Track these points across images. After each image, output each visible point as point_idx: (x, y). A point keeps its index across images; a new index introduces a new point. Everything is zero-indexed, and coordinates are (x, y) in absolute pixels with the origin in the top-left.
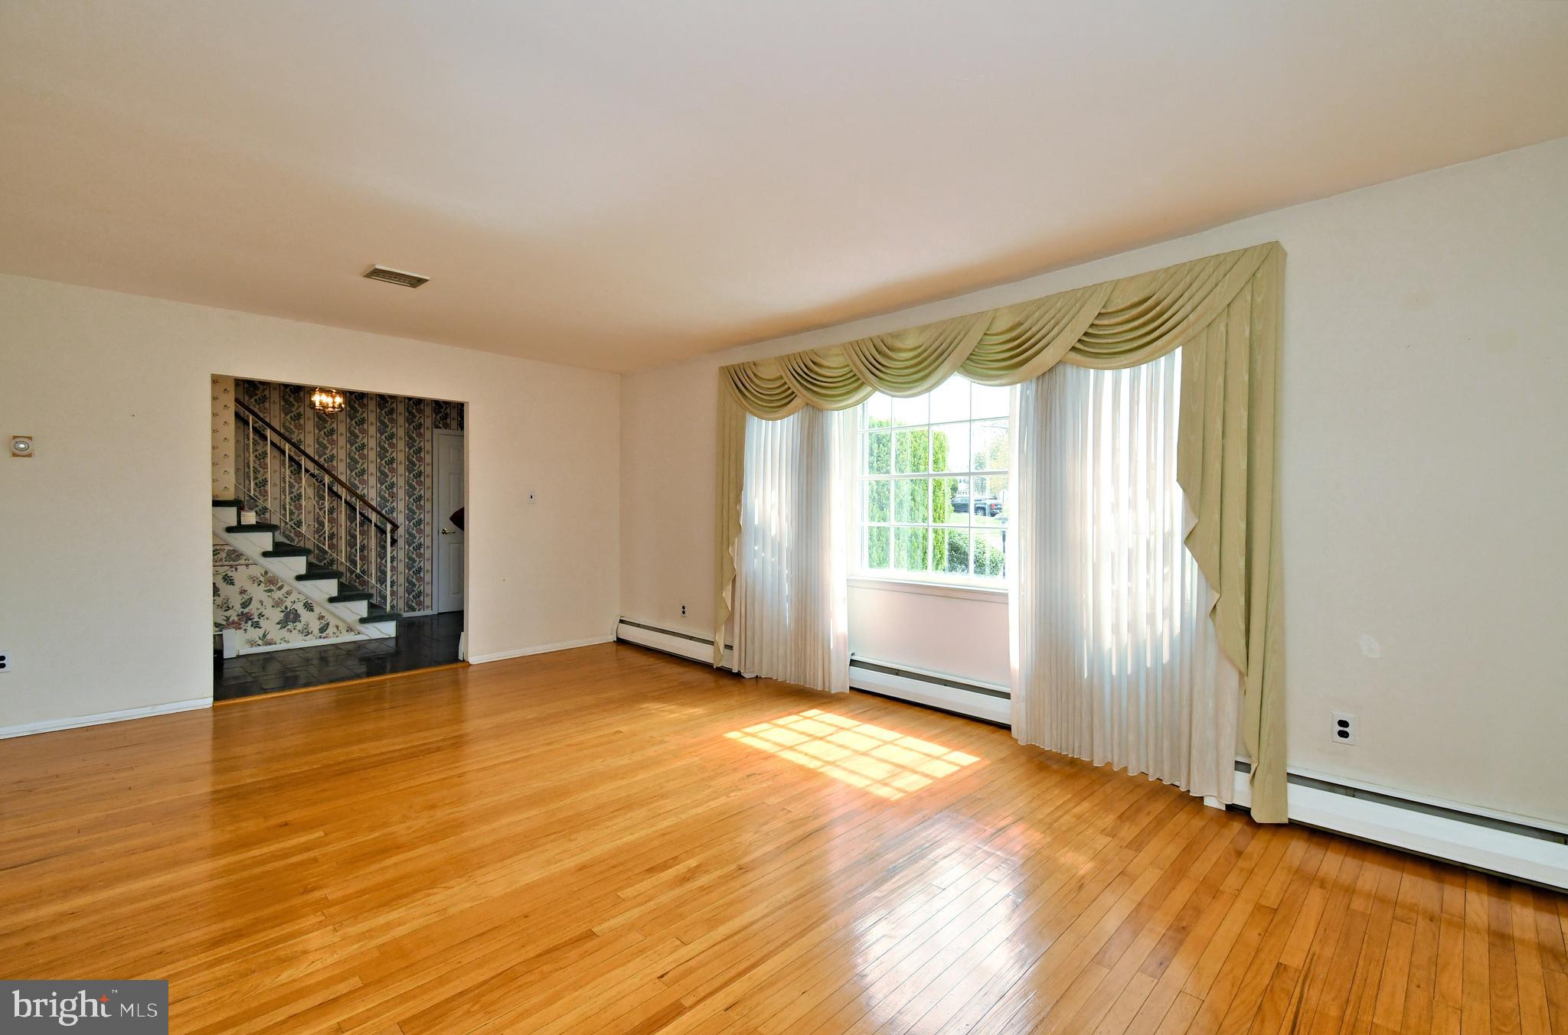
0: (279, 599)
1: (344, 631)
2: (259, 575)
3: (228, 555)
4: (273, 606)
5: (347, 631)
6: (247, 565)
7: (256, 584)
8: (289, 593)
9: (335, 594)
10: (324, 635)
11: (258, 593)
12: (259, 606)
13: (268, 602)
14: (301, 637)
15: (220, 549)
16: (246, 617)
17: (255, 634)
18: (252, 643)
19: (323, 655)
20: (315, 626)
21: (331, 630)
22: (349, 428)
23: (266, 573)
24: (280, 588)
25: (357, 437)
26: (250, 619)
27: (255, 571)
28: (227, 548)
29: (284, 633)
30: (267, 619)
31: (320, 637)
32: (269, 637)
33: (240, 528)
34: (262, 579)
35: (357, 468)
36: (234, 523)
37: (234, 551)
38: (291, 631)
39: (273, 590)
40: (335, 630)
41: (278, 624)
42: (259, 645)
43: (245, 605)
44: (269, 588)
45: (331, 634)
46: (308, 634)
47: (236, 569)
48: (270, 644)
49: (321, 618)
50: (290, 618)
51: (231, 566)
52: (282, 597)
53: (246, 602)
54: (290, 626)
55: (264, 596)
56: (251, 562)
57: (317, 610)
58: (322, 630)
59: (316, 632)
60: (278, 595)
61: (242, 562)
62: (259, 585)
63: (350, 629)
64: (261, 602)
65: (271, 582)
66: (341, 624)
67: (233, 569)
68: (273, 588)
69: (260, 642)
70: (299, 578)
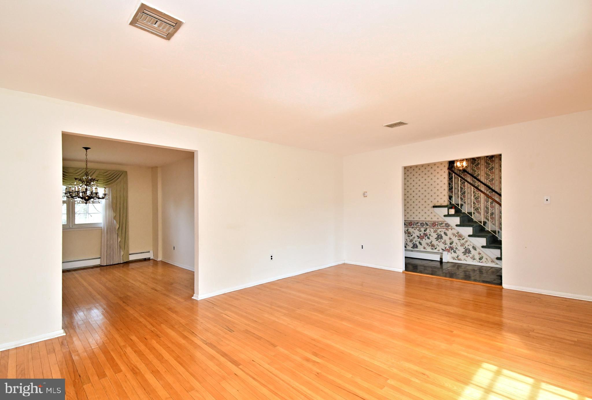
0: (463, 243)
1: (490, 262)
2: (456, 233)
3: (445, 225)
4: (461, 246)
5: (491, 262)
6: (452, 229)
7: (455, 237)
8: (466, 241)
9: (485, 244)
10: (481, 261)
11: (455, 240)
12: (456, 245)
13: (459, 244)
14: (471, 260)
15: (443, 223)
16: (452, 248)
17: (455, 255)
18: (454, 258)
19: (481, 269)
20: (477, 257)
21: (484, 260)
22: (486, 161)
23: (458, 233)
24: (463, 239)
25: (489, 164)
26: (453, 249)
27: (454, 231)
28: (445, 222)
29: (465, 257)
30: (459, 250)
31: (479, 262)
32: (459, 257)
33: (448, 215)
34: (457, 235)
35: (489, 178)
36: (447, 214)
37: (447, 224)
38: (467, 257)
39: (461, 240)
40: (486, 260)
41: (463, 253)
42: (456, 260)
43: (451, 244)
44: (459, 239)
45: (484, 262)
46: (474, 259)
47: (448, 230)
48: (460, 260)
49: (480, 254)
50: (467, 251)
51: (447, 229)
52: (464, 243)
53: (451, 243)
54: (467, 255)
55: (457, 241)
56: (453, 228)
57: (478, 250)
58: (480, 259)
59: (478, 259)
60: (462, 241)
61: (450, 228)
62: (456, 237)
63: (493, 261)
64: (457, 244)
65: (460, 236)
66: (489, 259)
67: (447, 230)
68: (461, 239)
69: (456, 259)
70: (469, 236)
